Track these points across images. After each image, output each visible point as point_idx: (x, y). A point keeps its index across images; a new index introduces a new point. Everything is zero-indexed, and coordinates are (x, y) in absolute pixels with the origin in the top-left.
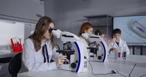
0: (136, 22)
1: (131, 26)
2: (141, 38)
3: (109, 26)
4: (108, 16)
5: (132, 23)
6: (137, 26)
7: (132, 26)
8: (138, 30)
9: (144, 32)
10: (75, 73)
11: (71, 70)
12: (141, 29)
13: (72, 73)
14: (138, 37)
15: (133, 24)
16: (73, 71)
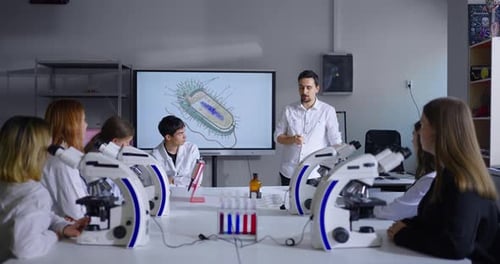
0: (201, 90)
1: (187, 100)
2: (213, 135)
3: (123, 98)
4: (120, 66)
5: (190, 92)
6: (203, 100)
7: (190, 98)
8: (205, 112)
9: (220, 116)
10: (127, 250)
11: (111, 242)
12: (213, 110)
13: (121, 250)
14: (205, 131)
15: (191, 95)
16: (124, 246)
